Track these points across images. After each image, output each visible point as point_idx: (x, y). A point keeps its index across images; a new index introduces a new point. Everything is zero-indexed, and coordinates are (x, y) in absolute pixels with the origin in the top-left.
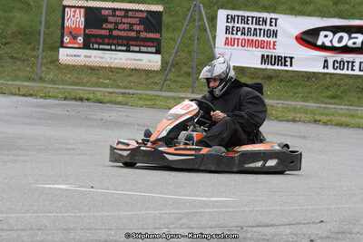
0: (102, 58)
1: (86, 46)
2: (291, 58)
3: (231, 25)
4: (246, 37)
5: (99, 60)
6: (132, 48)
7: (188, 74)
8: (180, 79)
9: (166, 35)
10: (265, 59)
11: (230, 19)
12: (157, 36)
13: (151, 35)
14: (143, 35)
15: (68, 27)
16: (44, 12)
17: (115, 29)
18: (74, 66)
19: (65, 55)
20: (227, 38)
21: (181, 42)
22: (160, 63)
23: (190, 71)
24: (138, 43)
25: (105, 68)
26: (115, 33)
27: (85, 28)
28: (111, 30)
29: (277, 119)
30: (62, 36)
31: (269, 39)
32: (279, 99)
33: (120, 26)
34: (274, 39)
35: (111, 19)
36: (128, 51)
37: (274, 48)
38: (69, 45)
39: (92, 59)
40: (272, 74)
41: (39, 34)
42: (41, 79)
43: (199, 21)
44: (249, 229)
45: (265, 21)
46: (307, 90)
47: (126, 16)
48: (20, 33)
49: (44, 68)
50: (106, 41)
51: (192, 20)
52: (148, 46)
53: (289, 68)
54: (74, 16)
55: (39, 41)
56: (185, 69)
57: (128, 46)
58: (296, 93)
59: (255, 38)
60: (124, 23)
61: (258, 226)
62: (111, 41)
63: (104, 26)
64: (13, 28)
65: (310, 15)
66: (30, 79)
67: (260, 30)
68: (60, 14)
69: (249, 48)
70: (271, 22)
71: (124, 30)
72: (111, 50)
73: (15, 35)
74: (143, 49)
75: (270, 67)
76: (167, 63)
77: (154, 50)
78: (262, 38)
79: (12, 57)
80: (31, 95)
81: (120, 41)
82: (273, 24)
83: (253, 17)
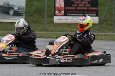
0: (72, 19)
1: (65, 15)
5: (71, 20)
7: (111, 25)
8: (108, 27)
9: (100, 8)
12: (96, 9)
13: (94, 8)
14: (90, 8)
15: (57, 7)
17: (78, 7)
18: (61, 24)
19: (57, 19)
21: (107, 11)
22: (98, 20)
23: (112, 23)
24: (88, 12)
25: (74, 24)
26: (78, 8)
27: (65, 7)
28: (76, 7)
30: (55, 11)
33: (80, 5)
35: (76, 2)
38: (58, 15)
39: (68, 20)
41: (45, 11)
42: (46, 30)
47: (82, 1)
48: (37, 11)
49: (47, 25)
50: (74, 12)
52: (92, 13)
54: (59, 2)
55: (45, 13)
56: (110, 22)
60: (82, 4)
62: (76, 12)
63: (73, 6)
64: (34, 9)
66: (41, 30)
71: (82, 7)
72: (76, 16)
73: (34, 12)
76: (101, 20)
77: (95, 15)
79: (33, 21)
80: (42, 37)
81: (80, 12)
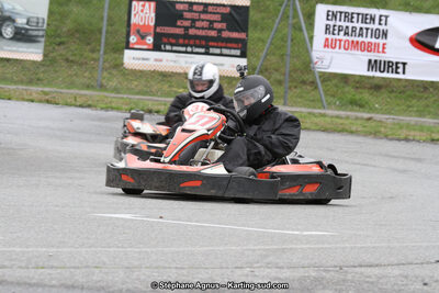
0: (175, 62)
1: (156, 47)
2: (404, 64)
3: (331, 23)
4: (350, 39)
5: (172, 64)
6: (211, 50)
7: (280, 83)
9: (253, 34)
10: (372, 65)
11: (332, 16)
12: (242, 35)
13: (235, 35)
14: (226, 34)
15: (135, 24)
16: (106, 6)
17: (192, 27)
18: (141, 71)
19: (131, 59)
20: (327, 39)
21: (271, 44)
23: (282, 78)
24: (220, 44)
25: (180, 74)
26: (192, 32)
27: (156, 26)
28: (186, 28)
29: (386, 137)
30: (128, 35)
31: (377, 41)
32: (390, 113)
33: (198, 24)
34: (384, 41)
35: (187, 15)
36: (207, 53)
37: (383, 52)
38: (136, 46)
39: (164, 63)
40: (381, 83)
41: (100, 31)
42: (102, 87)
43: (294, 18)
44: (350, 270)
45: (373, 19)
46: (424, 102)
47: (205, 12)
48: (77, 31)
49: (105, 74)
50: (181, 41)
51: (285, 17)
52: (230, 48)
53: (401, 76)
54: (142, 11)
55: (100, 42)
56: (276, 76)
57: (207, 48)
58: (410, 107)
59: (360, 39)
60: (203, 20)
61: (361, 266)
62: (186, 41)
63: (179, 23)
64: (69, 25)
65: (428, 11)
66: (88, 87)
67: (367, 29)
68: (125, 9)
69: (353, 52)
70: (380, 20)
71: (203, 28)
72: (186, 52)
73: (71, 34)
74: (225, 51)
75: (378, 74)
77: (238, 52)
78: (369, 39)
79: (67, 60)
80: (89, 106)
81: (198, 42)
82: (383, 22)
83: (358, 14)
